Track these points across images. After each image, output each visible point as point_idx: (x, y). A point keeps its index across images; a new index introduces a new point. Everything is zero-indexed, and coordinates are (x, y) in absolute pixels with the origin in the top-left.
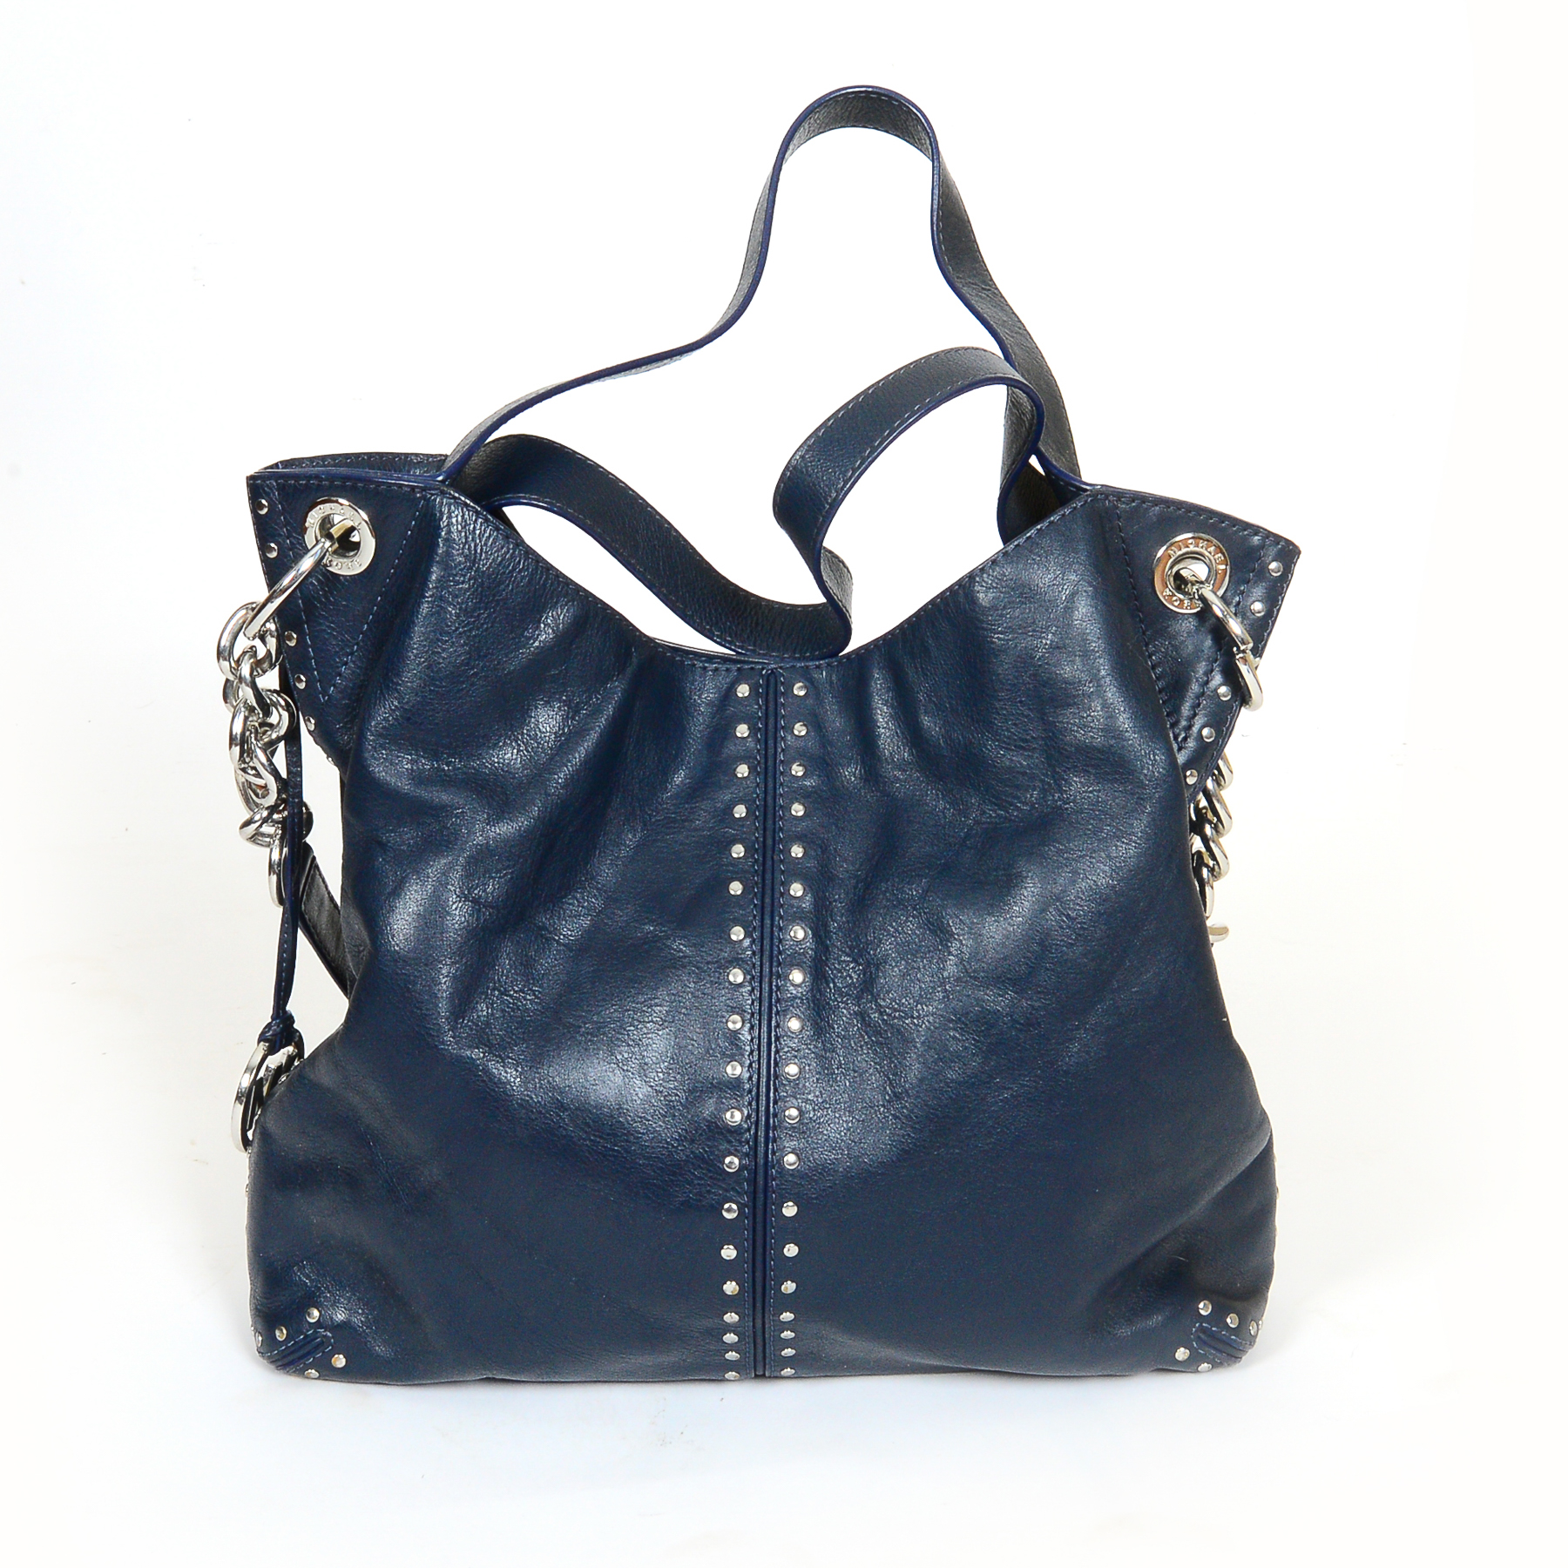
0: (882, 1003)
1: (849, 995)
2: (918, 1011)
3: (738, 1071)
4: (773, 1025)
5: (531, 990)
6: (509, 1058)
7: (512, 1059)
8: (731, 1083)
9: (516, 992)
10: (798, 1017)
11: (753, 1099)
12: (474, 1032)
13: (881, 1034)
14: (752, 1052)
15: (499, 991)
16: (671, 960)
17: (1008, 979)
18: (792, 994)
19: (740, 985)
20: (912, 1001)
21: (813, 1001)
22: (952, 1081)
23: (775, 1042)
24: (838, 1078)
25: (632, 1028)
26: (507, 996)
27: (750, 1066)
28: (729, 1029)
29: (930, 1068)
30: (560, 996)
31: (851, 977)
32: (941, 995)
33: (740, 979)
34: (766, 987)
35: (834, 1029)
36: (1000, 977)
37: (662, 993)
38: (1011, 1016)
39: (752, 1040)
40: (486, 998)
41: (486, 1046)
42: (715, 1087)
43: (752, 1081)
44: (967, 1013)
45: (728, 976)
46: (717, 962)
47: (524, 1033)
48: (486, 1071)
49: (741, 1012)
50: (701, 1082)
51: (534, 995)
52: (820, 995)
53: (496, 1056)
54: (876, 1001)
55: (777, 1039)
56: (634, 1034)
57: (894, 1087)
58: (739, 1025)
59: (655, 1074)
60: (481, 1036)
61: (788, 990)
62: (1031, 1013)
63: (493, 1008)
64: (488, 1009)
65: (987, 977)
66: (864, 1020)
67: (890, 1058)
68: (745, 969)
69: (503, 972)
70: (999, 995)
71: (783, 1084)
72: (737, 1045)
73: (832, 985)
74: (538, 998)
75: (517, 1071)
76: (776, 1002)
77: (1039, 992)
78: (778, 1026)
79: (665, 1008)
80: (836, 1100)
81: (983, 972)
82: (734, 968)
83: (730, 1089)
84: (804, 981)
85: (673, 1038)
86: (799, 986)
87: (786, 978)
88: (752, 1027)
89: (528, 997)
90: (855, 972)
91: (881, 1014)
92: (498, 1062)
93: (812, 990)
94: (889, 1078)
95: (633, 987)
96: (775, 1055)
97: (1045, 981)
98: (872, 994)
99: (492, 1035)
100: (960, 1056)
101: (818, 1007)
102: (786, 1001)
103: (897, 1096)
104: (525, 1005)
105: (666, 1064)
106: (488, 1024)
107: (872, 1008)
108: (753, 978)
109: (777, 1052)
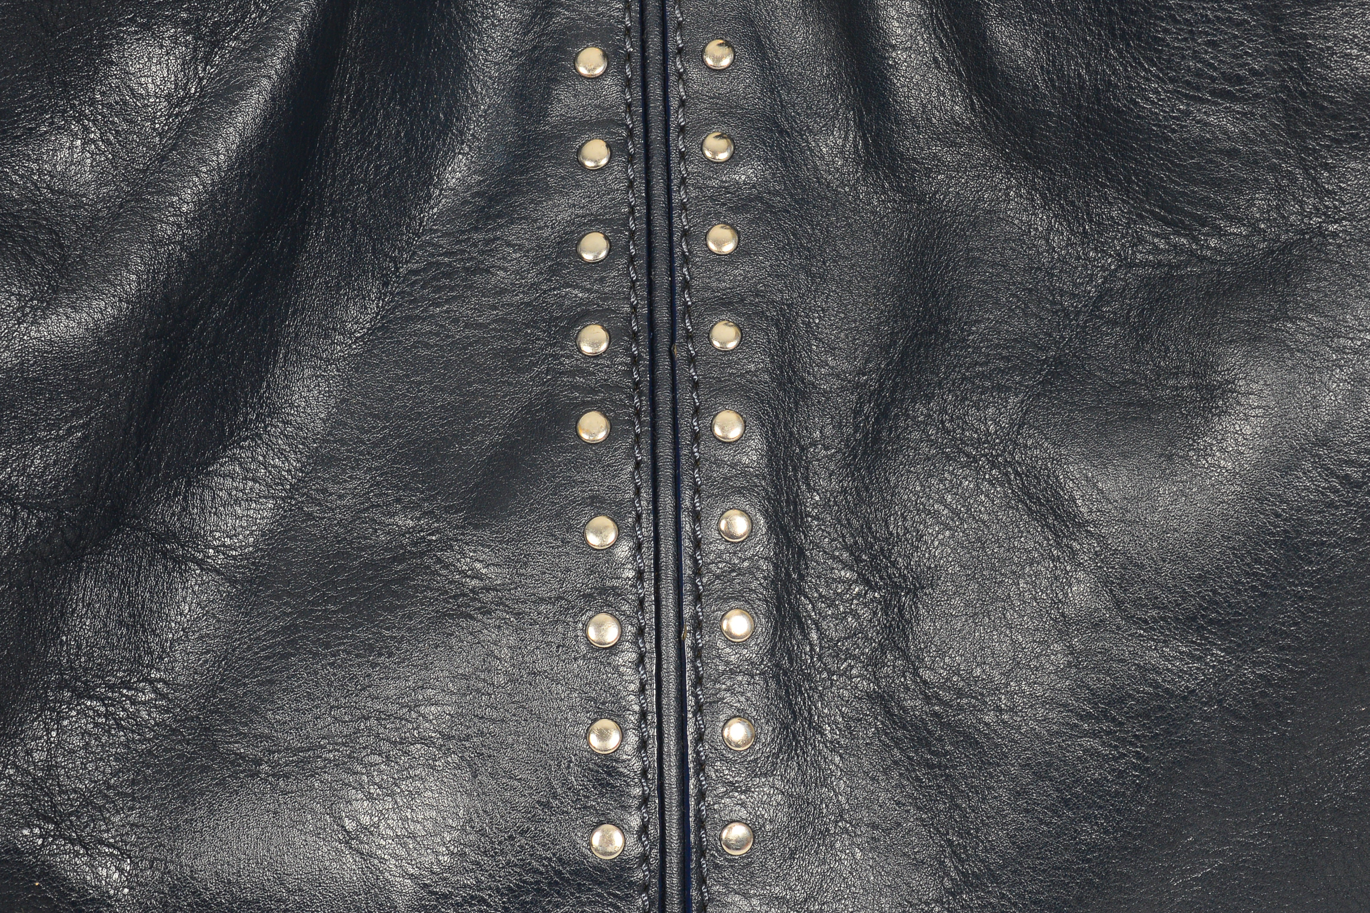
0: (927, 675)
1: (855, 657)
2: (1011, 695)
3: (617, 840)
4: (690, 738)
5: (145, 680)
6: (101, 842)
7: (109, 845)
8: (603, 871)
9: (111, 687)
10: (741, 715)
11: (652, 904)
12: (19, 789)
13: (928, 744)
14: (645, 800)
15: (74, 690)
16: (455, 597)
17: (1211, 622)
18: (727, 663)
19: (613, 649)
20: (995, 673)
21: (776, 677)
22: (1092, 847)
23: (697, 774)
24: (838, 845)
25: (378, 759)
26: (91, 698)
27: (644, 829)
28: (593, 752)
29: (1041, 822)
30: (215, 689)
31: (857, 616)
32: (1062, 660)
33: (611, 634)
34: (669, 651)
35: (822, 734)
36: (1194, 619)
37: (441, 671)
38: (1220, 702)
39: (644, 772)
40: (42, 709)
41: (48, 820)
42: (567, 881)
43: (649, 864)
44: (1121, 700)
45: (585, 631)
46: (559, 598)
47: (133, 782)
48: (50, 875)
49: (618, 716)
50: (536, 871)
51: (155, 690)
52: (791, 661)
53: (72, 842)
54: (916, 673)
55: (701, 766)
56: (381, 772)
57: (962, 861)
58: (614, 740)
59: (432, 858)
60: (36, 799)
61: (719, 657)
62: (1263, 694)
63: (61, 730)
64: (48, 731)
65: (1163, 619)
66: (889, 713)
67: (952, 798)
68: (623, 613)
69: (79, 647)
70: (1191, 655)
71: (717, 866)
72: (613, 787)
73: (814, 636)
74: (163, 696)
75: (121, 871)
76: (695, 686)
77: (1282, 649)
78: (700, 739)
79: (448, 709)
80: (834, 892)
81: (1155, 607)
82: (597, 613)
83: (600, 884)
84: (753, 634)
85: (468, 775)
86: (744, 645)
87: (716, 626)
88: (643, 744)
89: (142, 697)
90: (865, 605)
91: (927, 699)
92: (77, 854)
93: (772, 652)
94: (950, 843)
95: (374, 665)
96: (698, 803)
97: (1296, 624)
98: (905, 656)
99: (61, 792)
100: (1108, 793)
101: (788, 687)
102: (716, 681)
103: (969, 881)
104: (134, 716)
105: (455, 834)
106: (49, 768)
107: (907, 689)
108: (641, 632)
109: (701, 795)
